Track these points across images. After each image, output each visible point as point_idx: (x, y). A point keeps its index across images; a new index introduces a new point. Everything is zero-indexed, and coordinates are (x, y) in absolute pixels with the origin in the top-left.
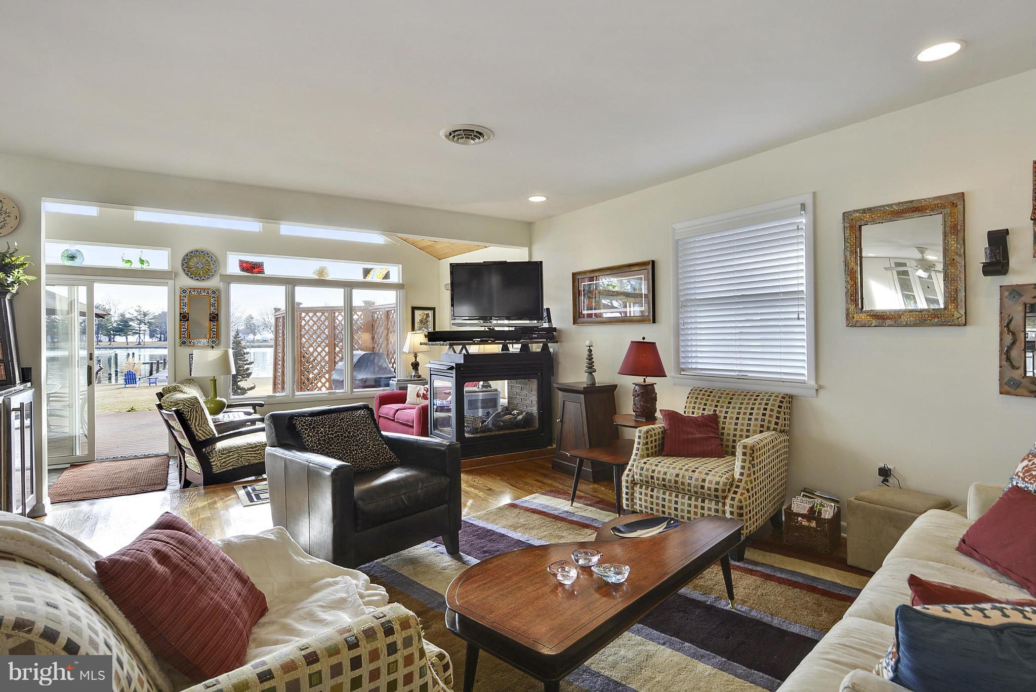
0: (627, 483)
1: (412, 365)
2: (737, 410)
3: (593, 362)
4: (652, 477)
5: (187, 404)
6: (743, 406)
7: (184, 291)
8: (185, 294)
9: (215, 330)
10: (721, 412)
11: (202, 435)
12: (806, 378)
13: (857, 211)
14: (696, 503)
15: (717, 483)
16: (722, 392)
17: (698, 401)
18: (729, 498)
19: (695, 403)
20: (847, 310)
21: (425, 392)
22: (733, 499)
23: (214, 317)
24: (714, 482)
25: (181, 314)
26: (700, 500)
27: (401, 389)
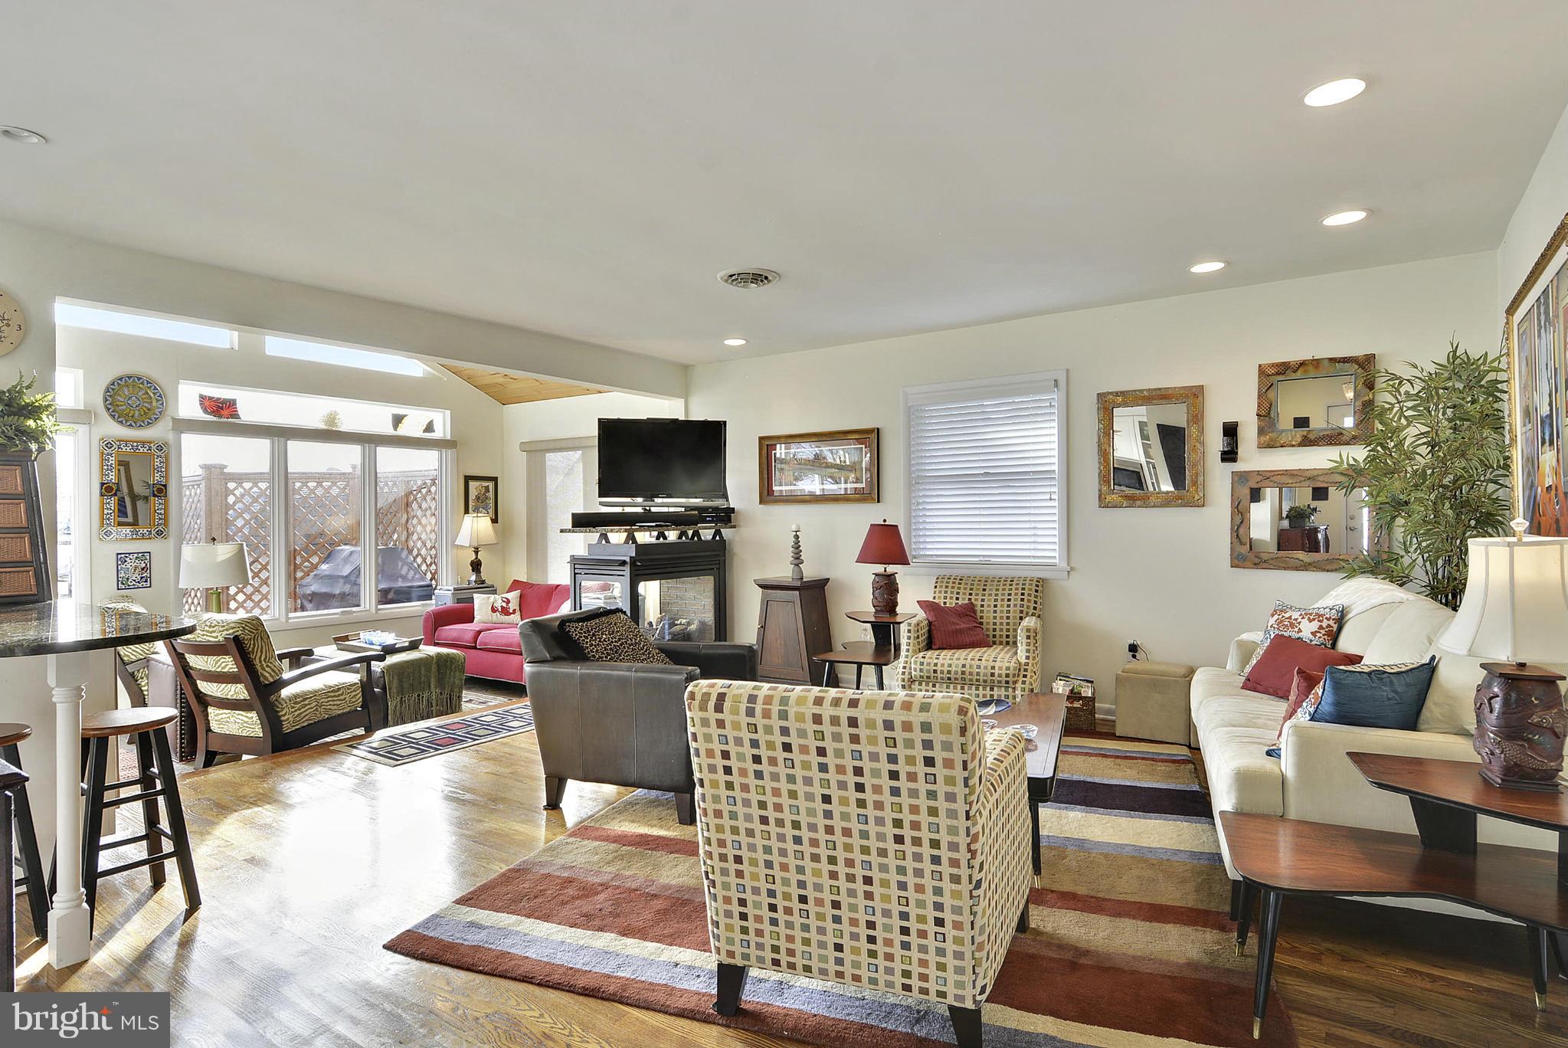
0: (904, 681)
1: (471, 565)
2: (993, 597)
3: (801, 551)
4: (935, 671)
5: (247, 628)
6: (1000, 592)
7: (109, 446)
8: (109, 451)
9: (162, 512)
10: (976, 600)
11: (271, 675)
12: (1057, 561)
13: (1111, 393)
14: (984, 692)
15: (1008, 668)
16: (973, 579)
17: (949, 590)
18: (1020, 682)
19: (946, 592)
20: (1100, 491)
21: (504, 605)
22: (1024, 683)
23: (160, 491)
24: (1004, 668)
25: (102, 484)
26: (988, 688)
27: (459, 601)
